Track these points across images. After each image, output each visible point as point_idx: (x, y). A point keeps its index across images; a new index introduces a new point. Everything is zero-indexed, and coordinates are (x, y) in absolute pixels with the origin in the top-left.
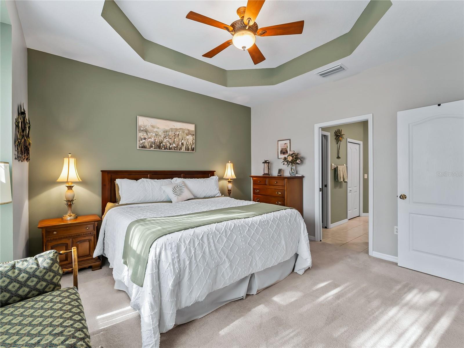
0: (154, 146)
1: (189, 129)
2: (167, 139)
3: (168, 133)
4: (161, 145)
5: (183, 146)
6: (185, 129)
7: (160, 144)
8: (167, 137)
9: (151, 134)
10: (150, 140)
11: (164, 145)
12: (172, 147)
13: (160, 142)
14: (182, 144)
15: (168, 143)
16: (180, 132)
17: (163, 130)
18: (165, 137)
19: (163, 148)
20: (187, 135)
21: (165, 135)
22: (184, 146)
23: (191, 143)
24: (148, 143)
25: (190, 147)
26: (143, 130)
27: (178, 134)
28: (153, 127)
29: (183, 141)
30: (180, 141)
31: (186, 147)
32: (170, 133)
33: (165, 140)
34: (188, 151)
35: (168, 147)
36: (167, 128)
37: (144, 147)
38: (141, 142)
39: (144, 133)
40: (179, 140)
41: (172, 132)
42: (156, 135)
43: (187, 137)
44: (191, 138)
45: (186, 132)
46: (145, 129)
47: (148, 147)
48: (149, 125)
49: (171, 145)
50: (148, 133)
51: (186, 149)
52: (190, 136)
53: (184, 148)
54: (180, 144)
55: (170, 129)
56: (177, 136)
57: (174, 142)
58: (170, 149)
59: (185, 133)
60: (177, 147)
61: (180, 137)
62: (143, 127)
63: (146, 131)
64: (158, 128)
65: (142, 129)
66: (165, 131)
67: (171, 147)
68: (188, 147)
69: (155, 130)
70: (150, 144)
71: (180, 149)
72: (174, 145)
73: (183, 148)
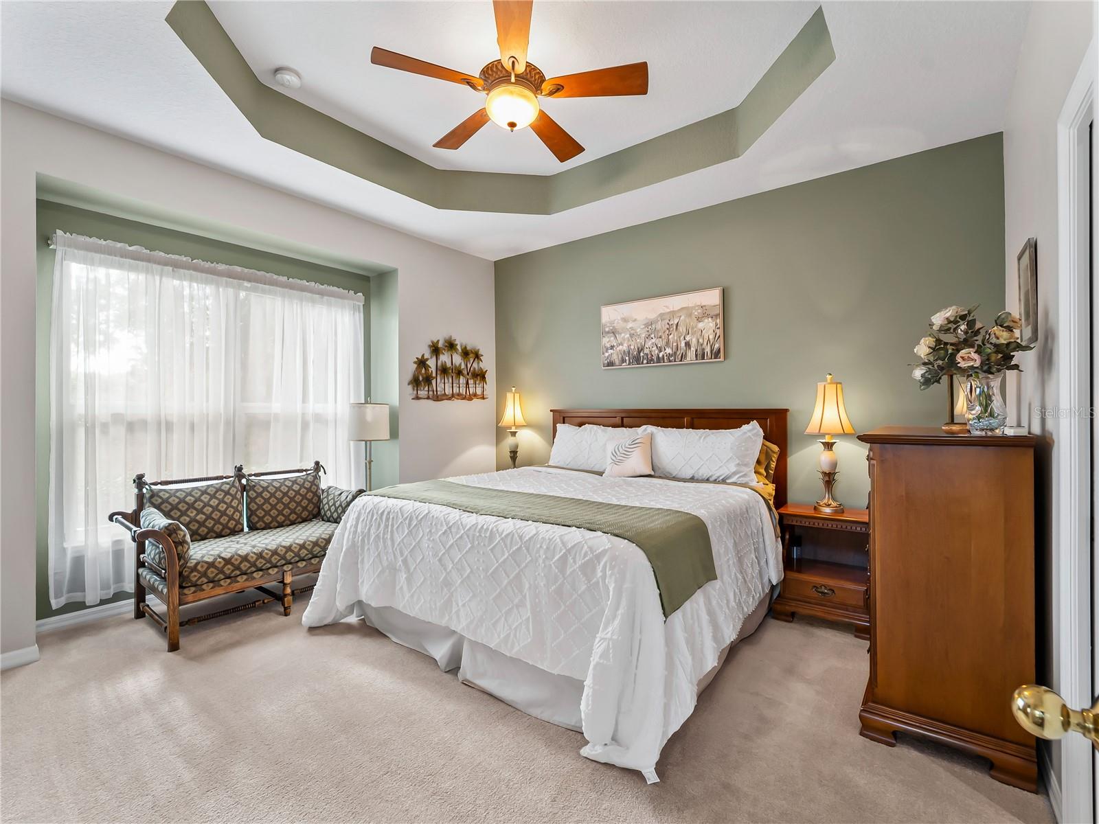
0: (627, 358)
1: (703, 304)
2: (653, 341)
3: (653, 326)
4: (642, 354)
5: (690, 348)
6: (693, 308)
7: (639, 352)
8: (653, 336)
9: (623, 335)
10: (621, 347)
11: (647, 354)
12: (663, 356)
13: (638, 349)
14: (688, 345)
15: (655, 348)
16: (680, 317)
17: (645, 322)
18: (648, 337)
19: (645, 362)
20: (699, 320)
21: (648, 331)
22: (692, 349)
23: (711, 337)
24: (618, 354)
25: (708, 349)
26: (608, 332)
27: (676, 322)
28: (625, 320)
29: (688, 338)
30: (682, 337)
31: (696, 351)
32: (659, 326)
33: (649, 344)
34: (703, 358)
35: (655, 358)
36: (652, 316)
37: (611, 364)
38: (607, 354)
39: (611, 337)
40: (680, 337)
41: (663, 322)
42: (632, 335)
43: (701, 325)
44: (711, 325)
45: (696, 313)
46: (611, 328)
47: (617, 362)
48: (619, 318)
49: (660, 351)
50: (617, 336)
51: (696, 355)
52: (706, 320)
53: (691, 355)
54: (683, 344)
55: (658, 317)
56: (675, 327)
57: (668, 344)
58: (659, 360)
59: (693, 317)
60: (675, 353)
61: (682, 329)
62: (608, 325)
63: (614, 332)
64: (635, 320)
65: (607, 329)
66: (649, 324)
67: (661, 355)
68: (704, 349)
69: (630, 325)
70: (620, 356)
71: (683, 357)
72: (669, 351)
73: (689, 354)
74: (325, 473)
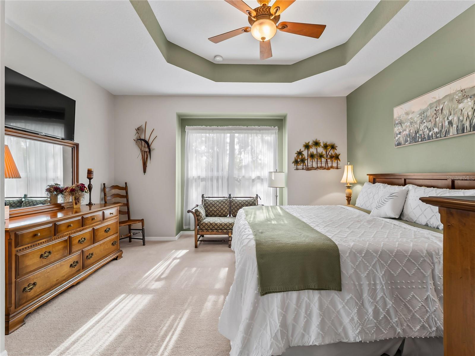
0: (409, 139)
1: (463, 88)
2: (425, 124)
3: (425, 114)
4: (418, 135)
5: (452, 126)
6: (454, 94)
7: (416, 134)
8: (425, 121)
9: (406, 124)
10: (405, 132)
11: (421, 135)
12: (432, 134)
13: (415, 132)
14: (450, 123)
15: (426, 129)
16: (444, 103)
17: (420, 112)
18: (422, 122)
19: (420, 140)
20: (459, 102)
21: (421, 118)
22: (454, 126)
23: (470, 114)
24: (403, 138)
25: (467, 124)
26: (398, 124)
27: (441, 108)
28: (407, 114)
29: (450, 119)
30: (446, 118)
31: (457, 126)
32: (429, 113)
33: (422, 127)
34: (463, 132)
35: (426, 136)
36: (424, 107)
37: (399, 144)
38: (397, 138)
39: (399, 126)
40: (444, 118)
41: (432, 110)
42: (411, 123)
43: (461, 106)
44: (470, 103)
45: (457, 97)
46: (399, 120)
47: (403, 142)
48: (404, 113)
49: (430, 131)
50: (403, 125)
51: (457, 130)
52: (466, 101)
53: (453, 131)
54: (447, 123)
55: (428, 106)
56: (440, 112)
57: (435, 125)
58: (429, 138)
59: (455, 100)
60: (441, 131)
61: (446, 112)
62: (398, 119)
63: (401, 123)
64: (413, 112)
65: (397, 122)
66: (422, 113)
67: (430, 134)
68: (464, 124)
69: (410, 116)
70: (404, 138)
71: (447, 132)
72: (436, 130)
73: (451, 130)
74: (261, 199)
